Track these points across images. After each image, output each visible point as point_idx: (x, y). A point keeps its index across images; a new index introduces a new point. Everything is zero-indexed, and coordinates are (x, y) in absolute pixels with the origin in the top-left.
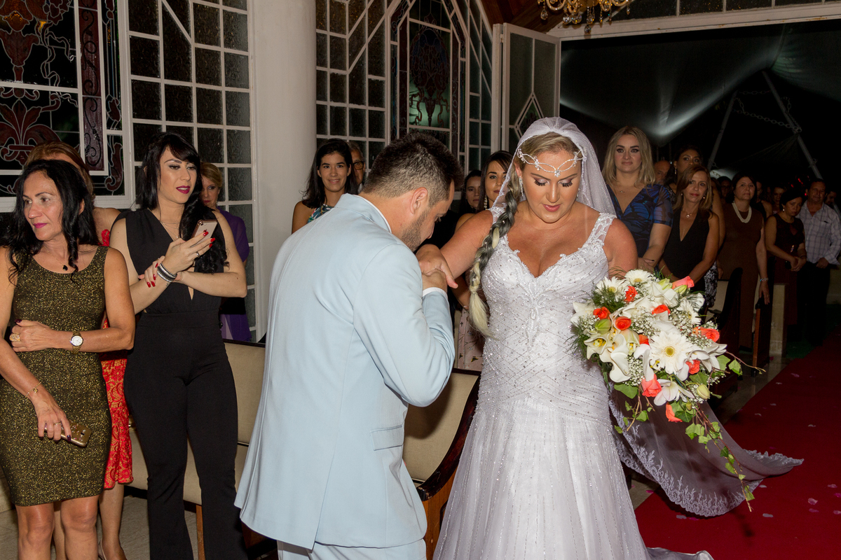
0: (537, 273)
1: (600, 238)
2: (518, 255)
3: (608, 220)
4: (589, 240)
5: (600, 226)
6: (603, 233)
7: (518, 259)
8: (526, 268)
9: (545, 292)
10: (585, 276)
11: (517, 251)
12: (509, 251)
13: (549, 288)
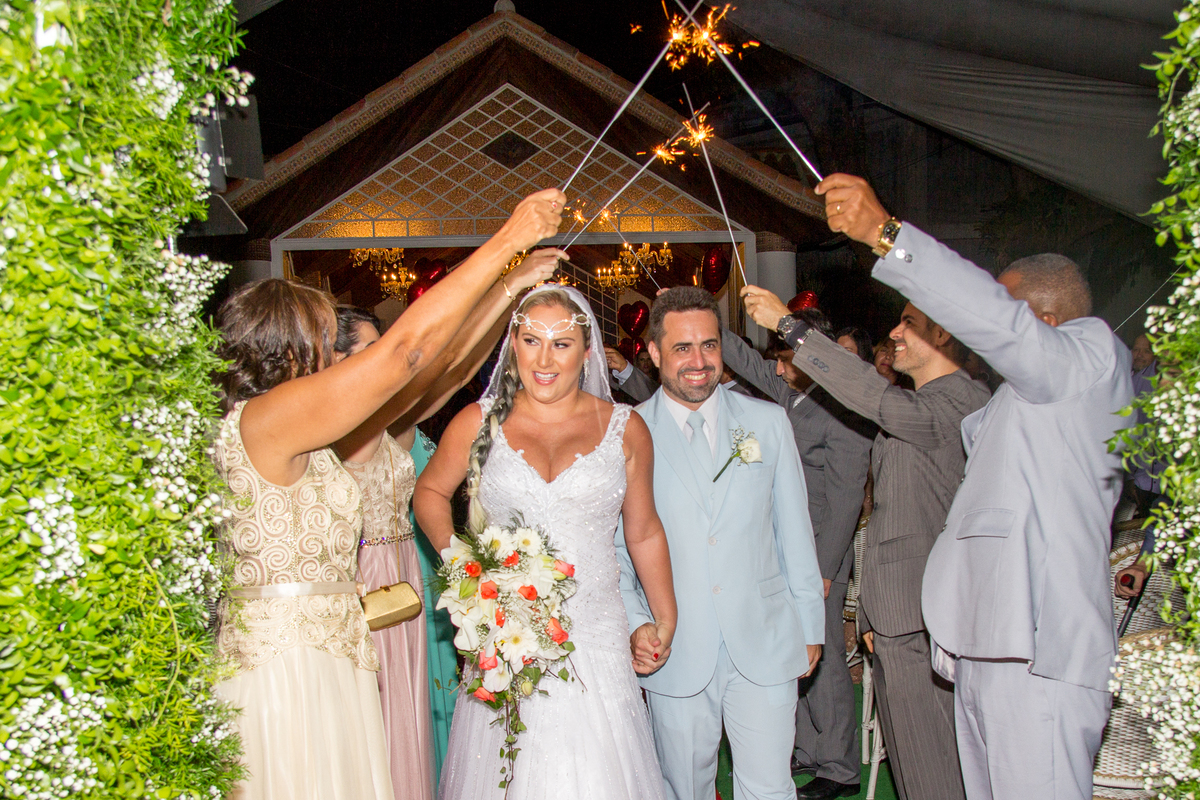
0: (549, 478)
1: (618, 434)
2: (524, 456)
3: (625, 413)
4: (607, 436)
5: (617, 421)
6: (621, 428)
7: (524, 462)
8: (535, 472)
9: (559, 501)
10: (605, 481)
11: (521, 451)
12: (512, 452)
13: (565, 496)
